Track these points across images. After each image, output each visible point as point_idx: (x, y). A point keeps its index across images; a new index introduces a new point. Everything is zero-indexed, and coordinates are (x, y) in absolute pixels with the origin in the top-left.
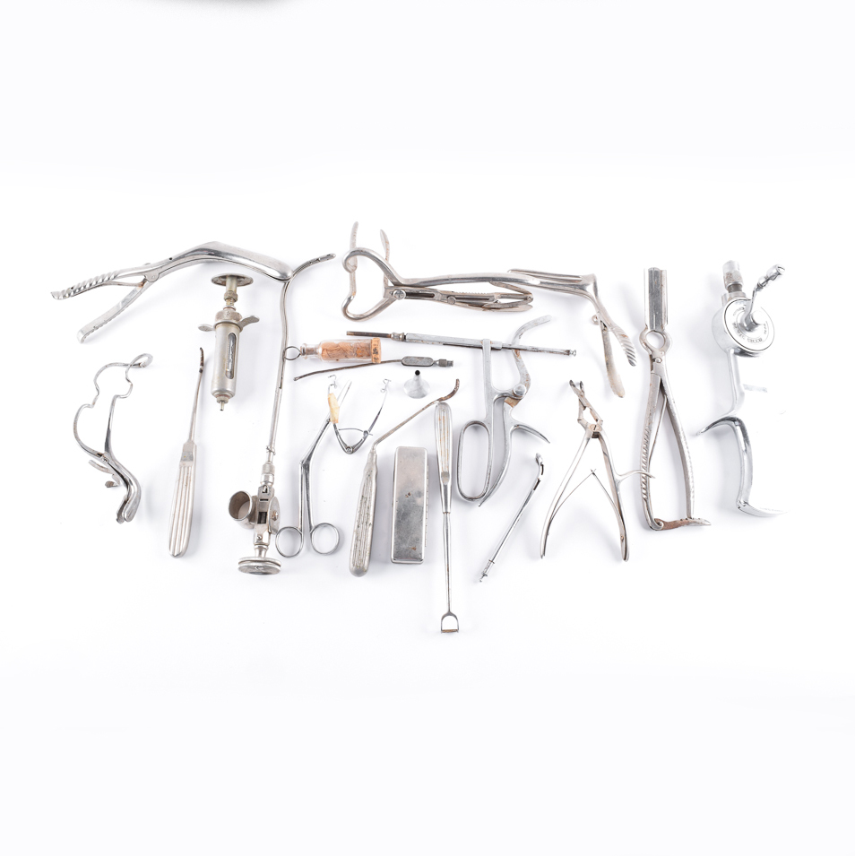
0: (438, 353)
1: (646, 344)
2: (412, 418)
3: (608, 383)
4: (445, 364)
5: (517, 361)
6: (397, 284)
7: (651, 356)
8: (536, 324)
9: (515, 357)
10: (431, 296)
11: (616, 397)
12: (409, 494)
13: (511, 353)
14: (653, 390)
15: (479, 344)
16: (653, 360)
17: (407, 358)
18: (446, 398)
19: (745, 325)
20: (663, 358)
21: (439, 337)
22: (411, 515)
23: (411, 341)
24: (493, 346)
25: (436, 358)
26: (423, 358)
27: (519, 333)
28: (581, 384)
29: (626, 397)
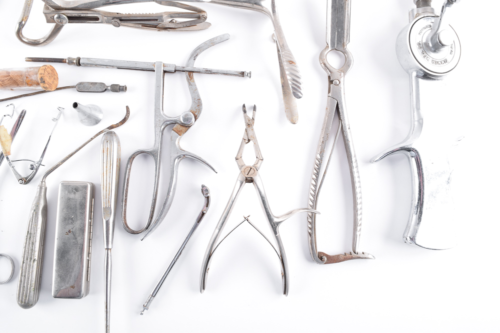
0: (110, 77)
1: (325, 64)
2: (80, 148)
3: (283, 106)
4: (118, 89)
5: (190, 84)
6: (58, 9)
7: (329, 77)
8: (212, 43)
9: (188, 80)
10: (96, 19)
11: (288, 123)
12: (69, 231)
13: (185, 75)
14: (328, 115)
15: (151, 67)
16: (331, 82)
17: (80, 84)
18: (117, 125)
19: (431, 45)
20: (342, 80)
21: (112, 61)
22: (71, 253)
23: (86, 65)
24: (166, 69)
25: (108, 83)
26: (96, 83)
27: (195, 55)
28: (255, 108)
29: (299, 123)
